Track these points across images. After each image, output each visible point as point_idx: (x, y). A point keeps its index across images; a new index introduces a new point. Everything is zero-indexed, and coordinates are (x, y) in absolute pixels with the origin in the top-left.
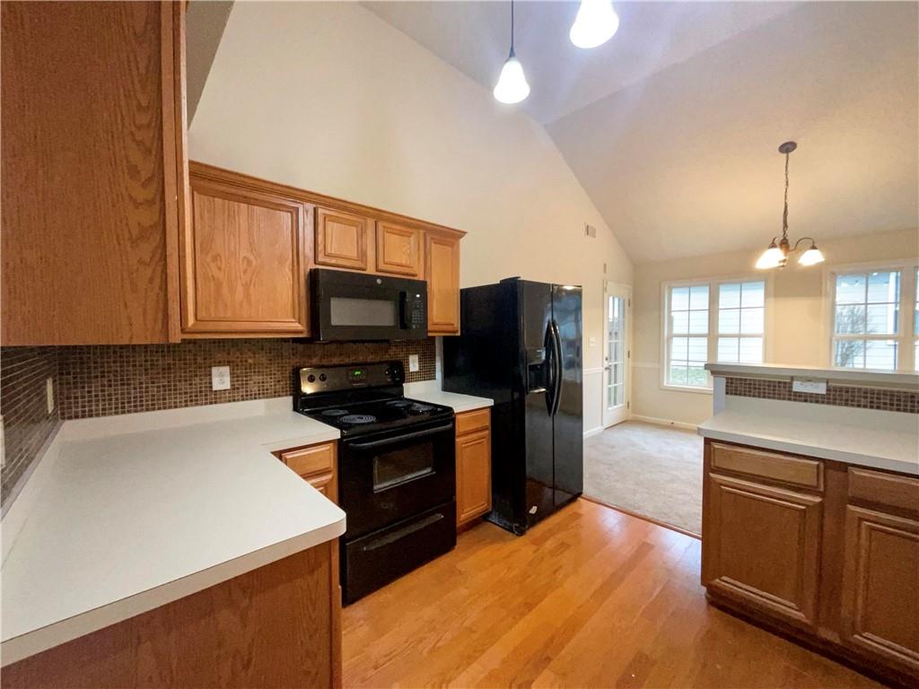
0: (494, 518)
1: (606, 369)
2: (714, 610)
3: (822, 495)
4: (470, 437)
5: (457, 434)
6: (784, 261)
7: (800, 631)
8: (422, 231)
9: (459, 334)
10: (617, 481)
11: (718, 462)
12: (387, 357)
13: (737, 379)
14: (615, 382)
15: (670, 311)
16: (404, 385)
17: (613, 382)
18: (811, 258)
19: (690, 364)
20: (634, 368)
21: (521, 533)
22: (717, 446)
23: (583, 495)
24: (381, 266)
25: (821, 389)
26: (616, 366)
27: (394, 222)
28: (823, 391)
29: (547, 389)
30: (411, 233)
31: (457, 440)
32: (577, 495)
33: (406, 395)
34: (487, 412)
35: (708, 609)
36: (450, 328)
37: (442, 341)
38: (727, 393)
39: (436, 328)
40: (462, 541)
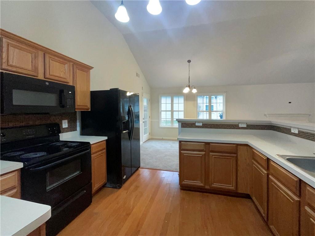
0: (108, 185)
1: (143, 122)
2: (182, 191)
3: (205, 151)
4: (98, 153)
5: (92, 153)
6: (189, 91)
7: (201, 189)
8: (72, 63)
9: (90, 110)
10: (150, 160)
11: (183, 147)
12: (49, 122)
13: (184, 123)
14: (146, 127)
15: (161, 104)
16: (60, 134)
17: (145, 126)
18: (194, 91)
19: (167, 119)
20: (151, 122)
21: (120, 187)
22: (182, 143)
23: (140, 167)
24: (47, 76)
25: (201, 124)
26: (146, 121)
27: (55, 56)
28: (201, 125)
29: (129, 131)
30: (66, 63)
31: (92, 156)
32: (138, 167)
33: (61, 139)
34: (105, 142)
35: (181, 191)
36: (86, 108)
37: (80, 113)
38: (182, 127)
39: (79, 107)
40: (94, 199)
